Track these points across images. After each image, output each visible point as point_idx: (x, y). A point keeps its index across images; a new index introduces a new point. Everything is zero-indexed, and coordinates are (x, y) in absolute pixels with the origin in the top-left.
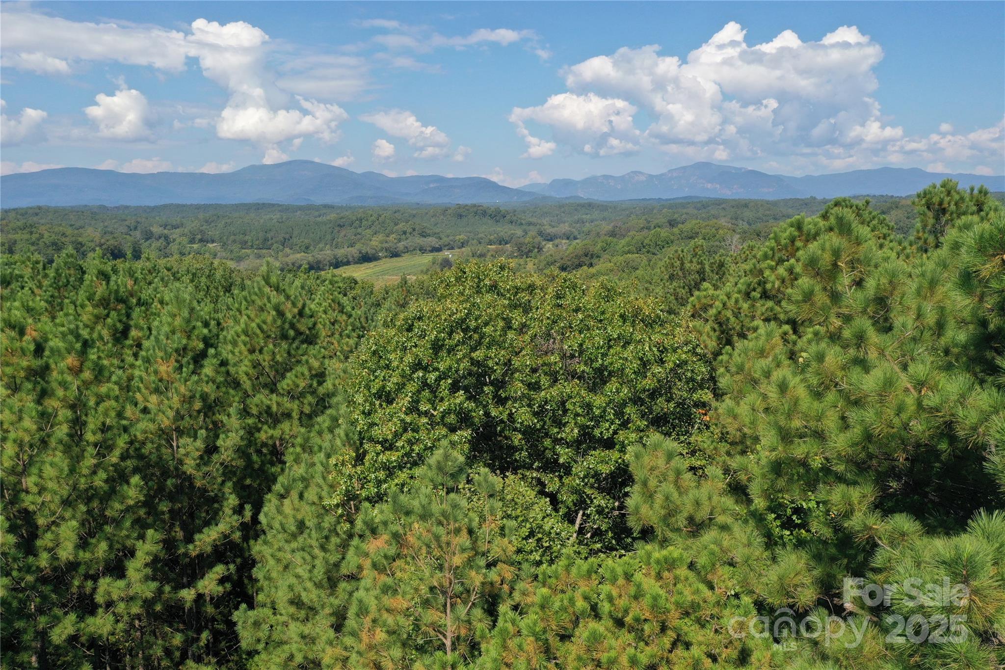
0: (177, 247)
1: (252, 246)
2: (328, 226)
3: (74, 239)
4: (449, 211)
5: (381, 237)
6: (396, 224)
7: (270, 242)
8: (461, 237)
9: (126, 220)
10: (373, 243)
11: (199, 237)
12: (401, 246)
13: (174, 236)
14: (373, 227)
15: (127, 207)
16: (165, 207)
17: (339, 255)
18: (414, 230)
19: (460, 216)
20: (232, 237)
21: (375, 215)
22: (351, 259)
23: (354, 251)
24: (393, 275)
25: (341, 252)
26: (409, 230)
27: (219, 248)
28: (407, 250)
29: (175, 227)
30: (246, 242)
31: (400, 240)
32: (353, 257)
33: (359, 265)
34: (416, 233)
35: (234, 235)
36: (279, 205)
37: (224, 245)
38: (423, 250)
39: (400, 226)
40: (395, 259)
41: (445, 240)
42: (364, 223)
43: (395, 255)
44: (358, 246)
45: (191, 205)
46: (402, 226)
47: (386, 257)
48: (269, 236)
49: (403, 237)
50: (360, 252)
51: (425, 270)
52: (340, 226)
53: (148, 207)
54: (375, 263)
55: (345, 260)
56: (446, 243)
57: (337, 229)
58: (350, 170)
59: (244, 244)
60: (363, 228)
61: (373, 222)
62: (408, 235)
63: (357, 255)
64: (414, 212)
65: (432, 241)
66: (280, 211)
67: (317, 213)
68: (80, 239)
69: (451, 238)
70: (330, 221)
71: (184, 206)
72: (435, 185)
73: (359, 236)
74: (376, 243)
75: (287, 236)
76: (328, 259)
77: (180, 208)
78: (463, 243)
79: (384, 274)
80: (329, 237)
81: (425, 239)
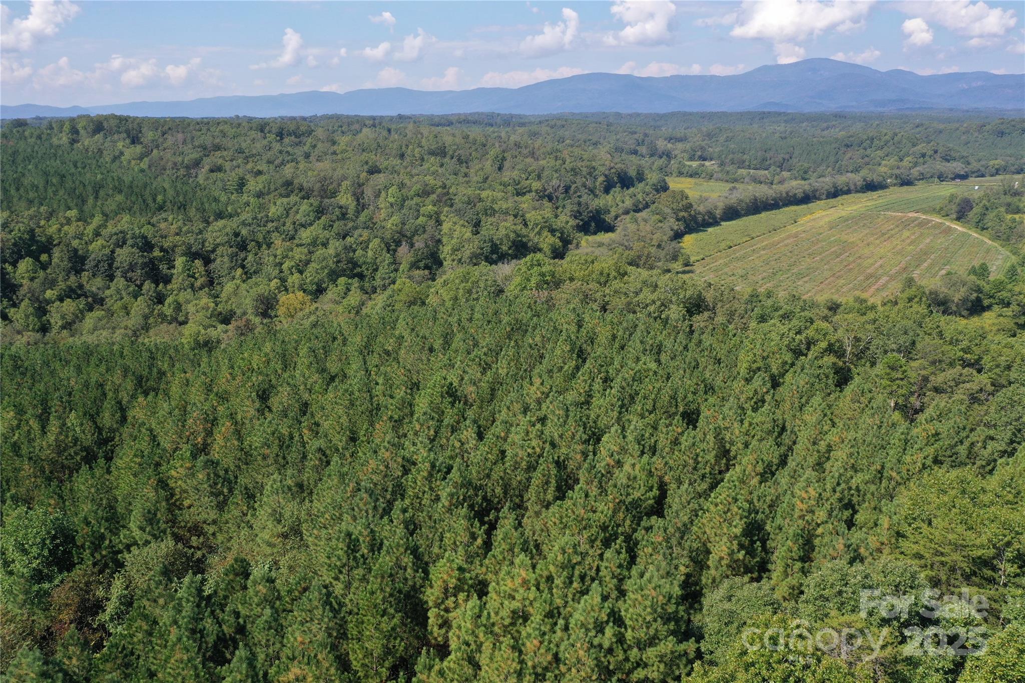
0: (676, 165)
1: (749, 166)
2: (834, 146)
3: (589, 163)
4: (988, 127)
5: (892, 161)
6: (914, 145)
7: (768, 163)
8: (996, 162)
9: (635, 133)
10: (882, 169)
11: (699, 153)
12: (915, 172)
13: (676, 152)
14: (886, 148)
15: (638, 115)
16: (673, 114)
17: (840, 182)
18: (936, 152)
19: (1002, 134)
20: (731, 156)
21: (890, 134)
22: (852, 187)
23: (857, 179)
24: (898, 211)
25: (842, 180)
26: (930, 153)
27: (716, 166)
28: (922, 177)
29: (680, 140)
30: (744, 162)
31: (916, 164)
32: (855, 185)
33: (861, 194)
34: (937, 156)
35: (733, 153)
36: (785, 114)
37: (722, 164)
38: (941, 178)
39: (919, 147)
40: (905, 188)
41: (975, 165)
42: (876, 142)
43: (906, 182)
44: (864, 172)
45: (697, 113)
46: (920, 148)
47: (895, 185)
48: (768, 156)
49: (921, 160)
50: (865, 180)
51: (938, 208)
52: (847, 146)
53: (658, 115)
54: (880, 192)
55: (846, 188)
56: (975, 169)
57: (843, 149)
58: (873, 68)
59: (741, 164)
60: (873, 149)
61: (887, 143)
62: (927, 158)
63: (860, 183)
64: (941, 126)
65: (957, 167)
66: (786, 121)
67: (825, 125)
68: (594, 164)
69: (983, 163)
70: (837, 140)
71: (691, 114)
72: (979, 83)
73: (866, 159)
74: (884, 169)
75: (787, 157)
76: (826, 187)
77: (685, 116)
78: (997, 170)
79: (888, 210)
80: (832, 159)
81: (948, 164)
